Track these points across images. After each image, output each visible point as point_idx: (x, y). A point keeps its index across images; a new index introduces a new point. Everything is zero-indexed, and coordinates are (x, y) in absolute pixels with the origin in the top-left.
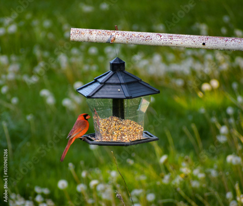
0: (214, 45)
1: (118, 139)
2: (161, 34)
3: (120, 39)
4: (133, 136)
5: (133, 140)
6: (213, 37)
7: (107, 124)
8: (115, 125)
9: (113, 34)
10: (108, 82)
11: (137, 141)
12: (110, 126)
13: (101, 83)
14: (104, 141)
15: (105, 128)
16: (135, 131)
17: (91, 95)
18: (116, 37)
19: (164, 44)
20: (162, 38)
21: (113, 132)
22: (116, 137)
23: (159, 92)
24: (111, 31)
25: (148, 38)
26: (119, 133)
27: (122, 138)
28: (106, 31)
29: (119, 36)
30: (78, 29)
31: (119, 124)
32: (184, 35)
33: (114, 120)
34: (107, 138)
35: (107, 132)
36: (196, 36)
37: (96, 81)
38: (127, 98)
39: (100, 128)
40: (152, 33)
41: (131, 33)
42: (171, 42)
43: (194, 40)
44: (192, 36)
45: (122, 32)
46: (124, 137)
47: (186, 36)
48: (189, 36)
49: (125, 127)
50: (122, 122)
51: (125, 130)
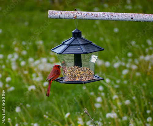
0: (139, 18)
1: (79, 80)
2: (105, 13)
3: (80, 16)
4: (88, 77)
5: (88, 80)
6: (138, 14)
7: (72, 71)
8: (77, 71)
9: (75, 13)
10: (71, 44)
11: (90, 80)
12: (74, 72)
13: (67, 45)
14: (70, 81)
15: (70, 73)
16: (89, 74)
17: (61, 52)
18: (77, 15)
19: (107, 19)
20: (105, 15)
21: (76, 75)
22: (77, 79)
23: (103, 50)
24: (74, 12)
25: (97, 15)
26: (80, 76)
27: (81, 79)
28: (70, 11)
29: (79, 15)
30: (53, 11)
31: (79, 70)
32: (120, 13)
33: (76, 68)
34: (72, 79)
35: (72, 75)
36: (127, 14)
37: (63, 44)
38: (85, 53)
39: (67, 73)
40: (99, 12)
41: (86, 12)
42: (112, 17)
43: (126, 16)
44: (124, 13)
45: (81, 12)
46: (82, 78)
47: (121, 13)
48: (123, 13)
49: (83, 72)
50: (81, 69)
51: (83, 74)
